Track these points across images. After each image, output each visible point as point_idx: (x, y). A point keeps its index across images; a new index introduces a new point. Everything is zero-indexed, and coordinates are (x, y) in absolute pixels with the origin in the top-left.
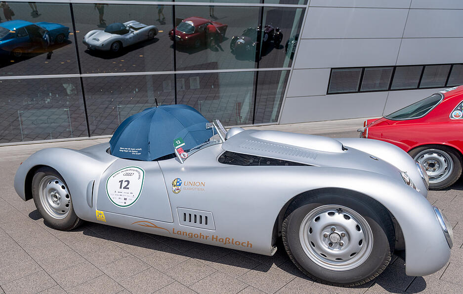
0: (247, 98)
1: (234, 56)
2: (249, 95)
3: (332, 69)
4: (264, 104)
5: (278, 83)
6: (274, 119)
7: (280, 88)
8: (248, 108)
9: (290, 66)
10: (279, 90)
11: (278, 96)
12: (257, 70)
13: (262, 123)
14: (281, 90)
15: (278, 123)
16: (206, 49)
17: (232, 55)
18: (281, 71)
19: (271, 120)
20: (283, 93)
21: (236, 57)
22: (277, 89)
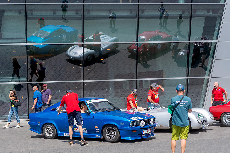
1: (176, 64)
9: (209, 76)
10: (203, 89)
11: (203, 94)
12: (187, 78)
16: (155, 58)
17: (175, 63)
18: (204, 78)
21: (177, 64)
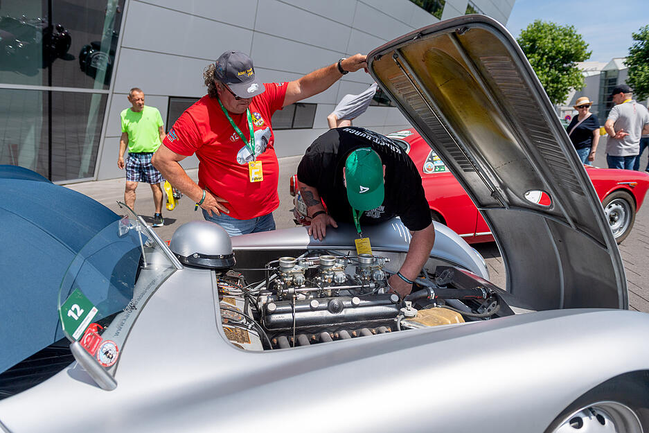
0: (29, 137)
2: (32, 131)
3: (170, 97)
4: (63, 147)
5: (87, 114)
6: (87, 171)
7: (92, 122)
8: (34, 154)
10: (91, 125)
11: (90, 135)
12: (47, 88)
13: (66, 179)
14: (95, 125)
15: (94, 178)
18: (92, 93)
19: (81, 173)
20: (99, 130)
22: (87, 122)
